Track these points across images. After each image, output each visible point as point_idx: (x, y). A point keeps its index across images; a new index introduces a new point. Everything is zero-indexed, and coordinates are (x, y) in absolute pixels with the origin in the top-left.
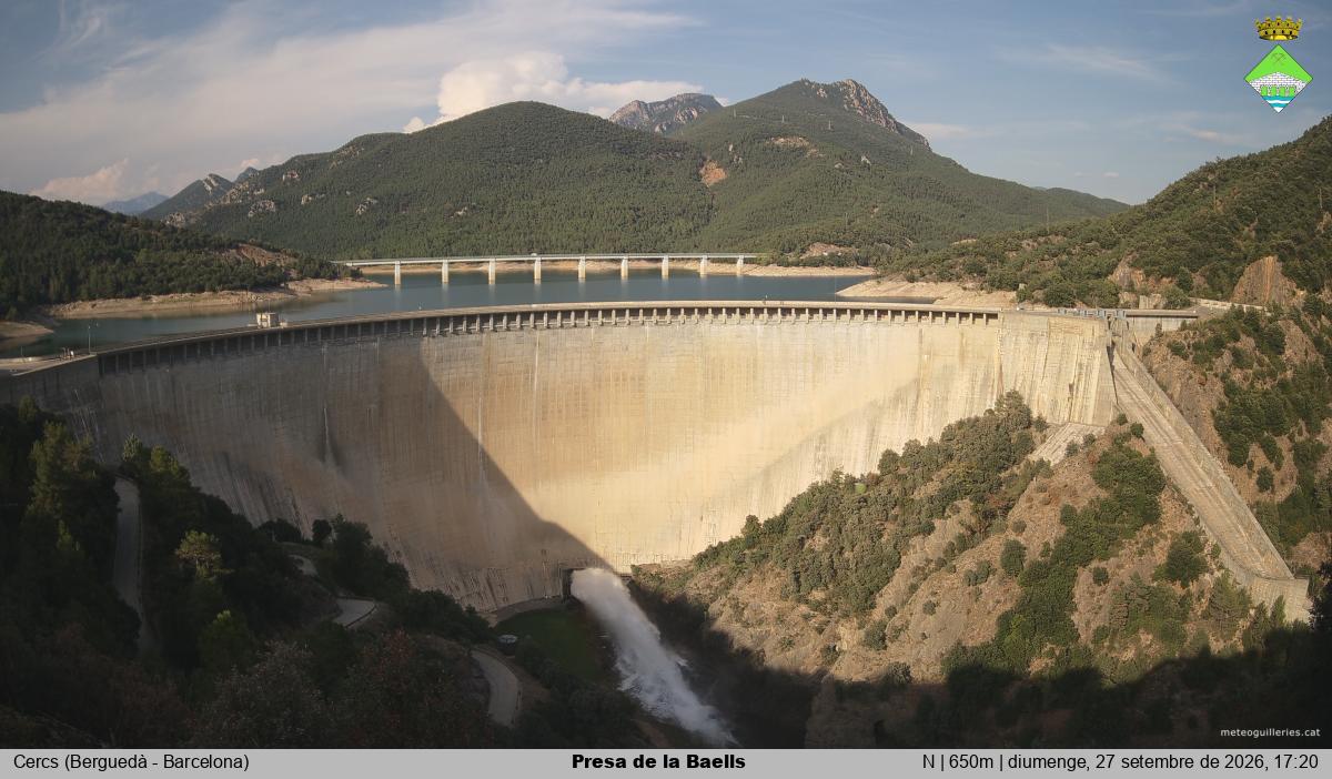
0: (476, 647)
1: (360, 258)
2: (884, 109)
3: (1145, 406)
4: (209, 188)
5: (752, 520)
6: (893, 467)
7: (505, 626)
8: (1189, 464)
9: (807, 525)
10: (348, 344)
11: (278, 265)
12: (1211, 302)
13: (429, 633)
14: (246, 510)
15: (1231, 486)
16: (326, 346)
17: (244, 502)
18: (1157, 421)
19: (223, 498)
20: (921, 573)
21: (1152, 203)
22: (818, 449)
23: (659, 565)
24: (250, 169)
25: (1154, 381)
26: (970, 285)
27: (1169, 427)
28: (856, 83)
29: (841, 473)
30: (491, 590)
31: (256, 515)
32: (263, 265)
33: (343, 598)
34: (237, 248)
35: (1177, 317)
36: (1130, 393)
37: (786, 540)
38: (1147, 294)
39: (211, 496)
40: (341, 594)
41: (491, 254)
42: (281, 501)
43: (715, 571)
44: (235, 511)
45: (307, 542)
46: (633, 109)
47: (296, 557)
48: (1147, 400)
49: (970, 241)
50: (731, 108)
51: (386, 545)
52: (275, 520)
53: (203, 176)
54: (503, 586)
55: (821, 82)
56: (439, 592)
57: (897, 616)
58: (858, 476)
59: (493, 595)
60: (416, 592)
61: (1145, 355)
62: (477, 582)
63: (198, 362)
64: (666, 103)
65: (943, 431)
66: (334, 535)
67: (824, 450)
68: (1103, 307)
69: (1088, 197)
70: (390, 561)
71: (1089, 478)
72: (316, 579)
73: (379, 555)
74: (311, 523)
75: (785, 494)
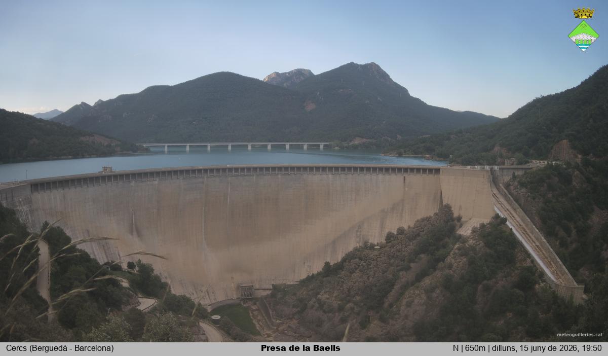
0: (201, 320)
1: (150, 142)
2: (388, 76)
3: (508, 210)
4: (81, 108)
5: (327, 264)
6: (392, 239)
7: (215, 311)
8: (528, 235)
9: (353, 266)
10: (142, 182)
11: (112, 145)
12: (538, 161)
13: (180, 314)
14: (97, 256)
15: (548, 244)
16: (134, 182)
17: (96, 253)
18: (513, 216)
19: (86, 251)
20: (405, 287)
21: (511, 117)
22: (357, 231)
23: (285, 284)
24: (100, 100)
25: (512, 199)
26: (427, 156)
27: (518, 219)
28: (376, 64)
29: (368, 242)
30: (208, 294)
31: (102, 259)
32: (105, 145)
33: (140, 297)
34: (94, 136)
35: (522, 168)
36: (501, 204)
37: (343, 272)
38: (509, 158)
39: (81, 250)
40: (140, 296)
41: (209, 141)
42: (112, 252)
43: (310, 287)
44: (92, 257)
45: (125, 271)
46: (274, 76)
47: (119, 279)
48: (509, 207)
49: (427, 136)
50: (318, 75)
51: (160, 274)
52: (110, 262)
53: (79, 103)
54: (214, 293)
55: (359, 64)
56: (185, 296)
57: (395, 306)
58: (376, 243)
59: (209, 297)
60: (175, 295)
61: (507, 186)
62: (202, 291)
63: (75, 188)
64: (289, 73)
65: (414, 222)
66: (137, 269)
67: (360, 232)
68: (488, 165)
69: (482, 115)
70: (162, 281)
71: (483, 243)
72: (128, 289)
73: (157, 278)
74: (126, 263)
75: (342, 252)
